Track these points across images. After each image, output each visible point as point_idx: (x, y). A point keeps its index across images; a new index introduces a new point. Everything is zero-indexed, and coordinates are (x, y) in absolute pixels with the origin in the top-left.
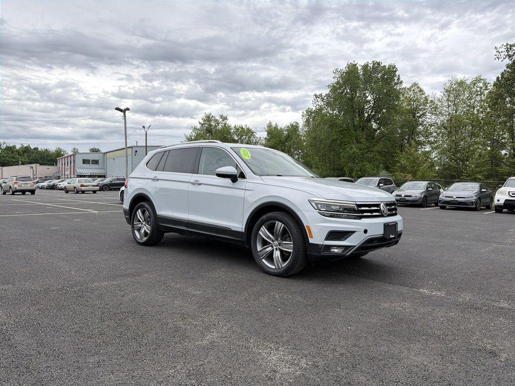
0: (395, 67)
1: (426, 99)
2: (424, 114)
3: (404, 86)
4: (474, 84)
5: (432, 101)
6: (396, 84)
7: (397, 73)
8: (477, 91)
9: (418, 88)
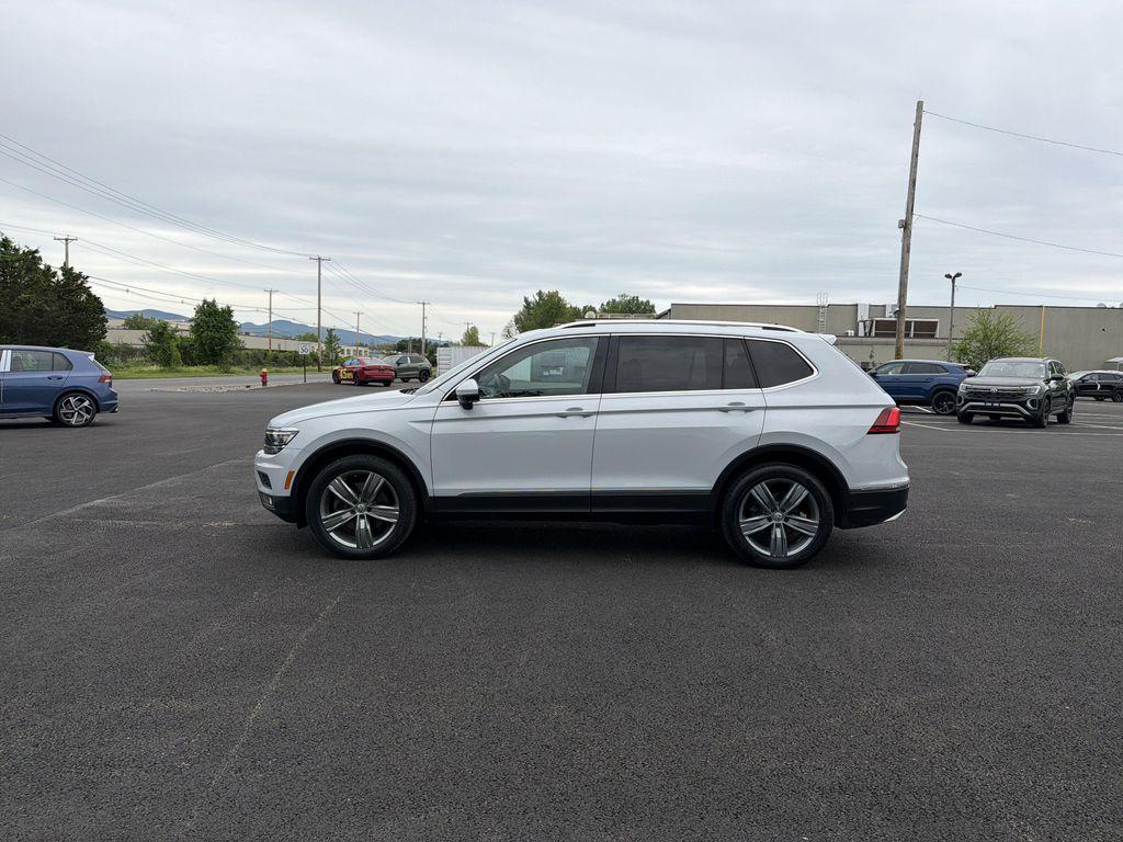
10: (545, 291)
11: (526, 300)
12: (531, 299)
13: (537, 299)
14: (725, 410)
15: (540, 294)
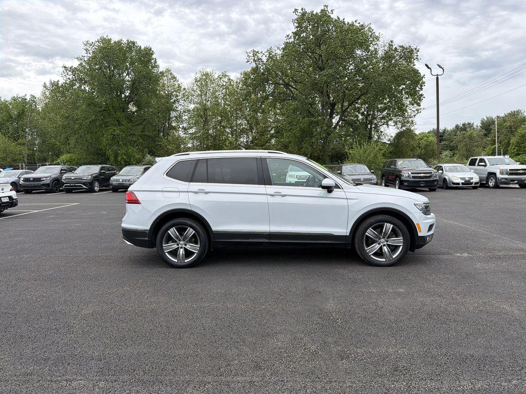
0: (151, 49)
1: (179, 86)
2: (178, 101)
3: (161, 70)
4: (221, 78)
5: (184, 89)
6: (153, 67)
7: (154, 56)
8: (223, 85)
9: (171, 74)
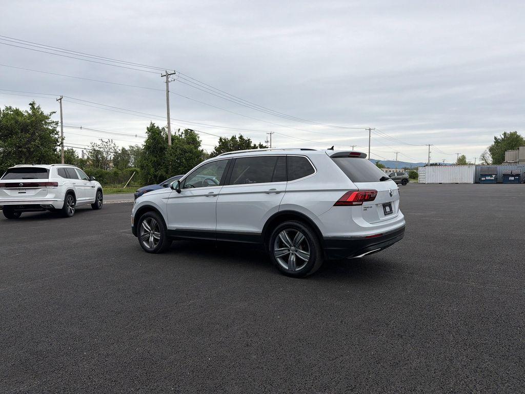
10: (508, 132)
11: (495, 138)
12: (499, 137)
13: (503, 137)
14: (267, 193)
15: (505, 134)
